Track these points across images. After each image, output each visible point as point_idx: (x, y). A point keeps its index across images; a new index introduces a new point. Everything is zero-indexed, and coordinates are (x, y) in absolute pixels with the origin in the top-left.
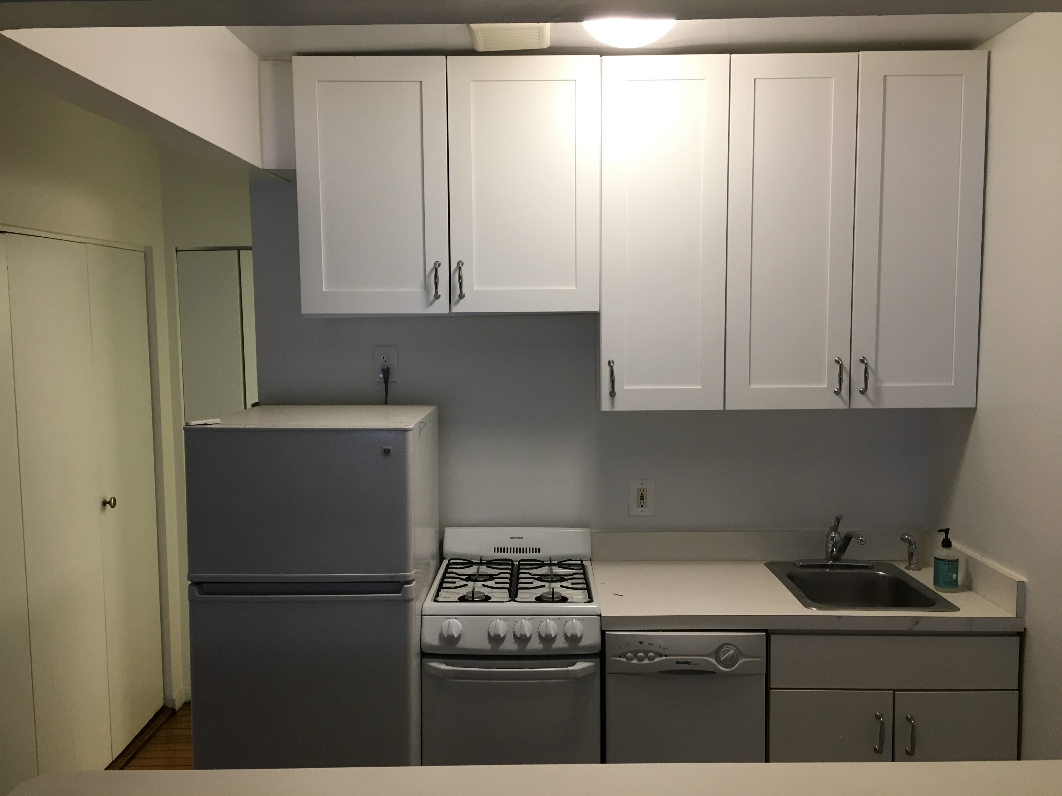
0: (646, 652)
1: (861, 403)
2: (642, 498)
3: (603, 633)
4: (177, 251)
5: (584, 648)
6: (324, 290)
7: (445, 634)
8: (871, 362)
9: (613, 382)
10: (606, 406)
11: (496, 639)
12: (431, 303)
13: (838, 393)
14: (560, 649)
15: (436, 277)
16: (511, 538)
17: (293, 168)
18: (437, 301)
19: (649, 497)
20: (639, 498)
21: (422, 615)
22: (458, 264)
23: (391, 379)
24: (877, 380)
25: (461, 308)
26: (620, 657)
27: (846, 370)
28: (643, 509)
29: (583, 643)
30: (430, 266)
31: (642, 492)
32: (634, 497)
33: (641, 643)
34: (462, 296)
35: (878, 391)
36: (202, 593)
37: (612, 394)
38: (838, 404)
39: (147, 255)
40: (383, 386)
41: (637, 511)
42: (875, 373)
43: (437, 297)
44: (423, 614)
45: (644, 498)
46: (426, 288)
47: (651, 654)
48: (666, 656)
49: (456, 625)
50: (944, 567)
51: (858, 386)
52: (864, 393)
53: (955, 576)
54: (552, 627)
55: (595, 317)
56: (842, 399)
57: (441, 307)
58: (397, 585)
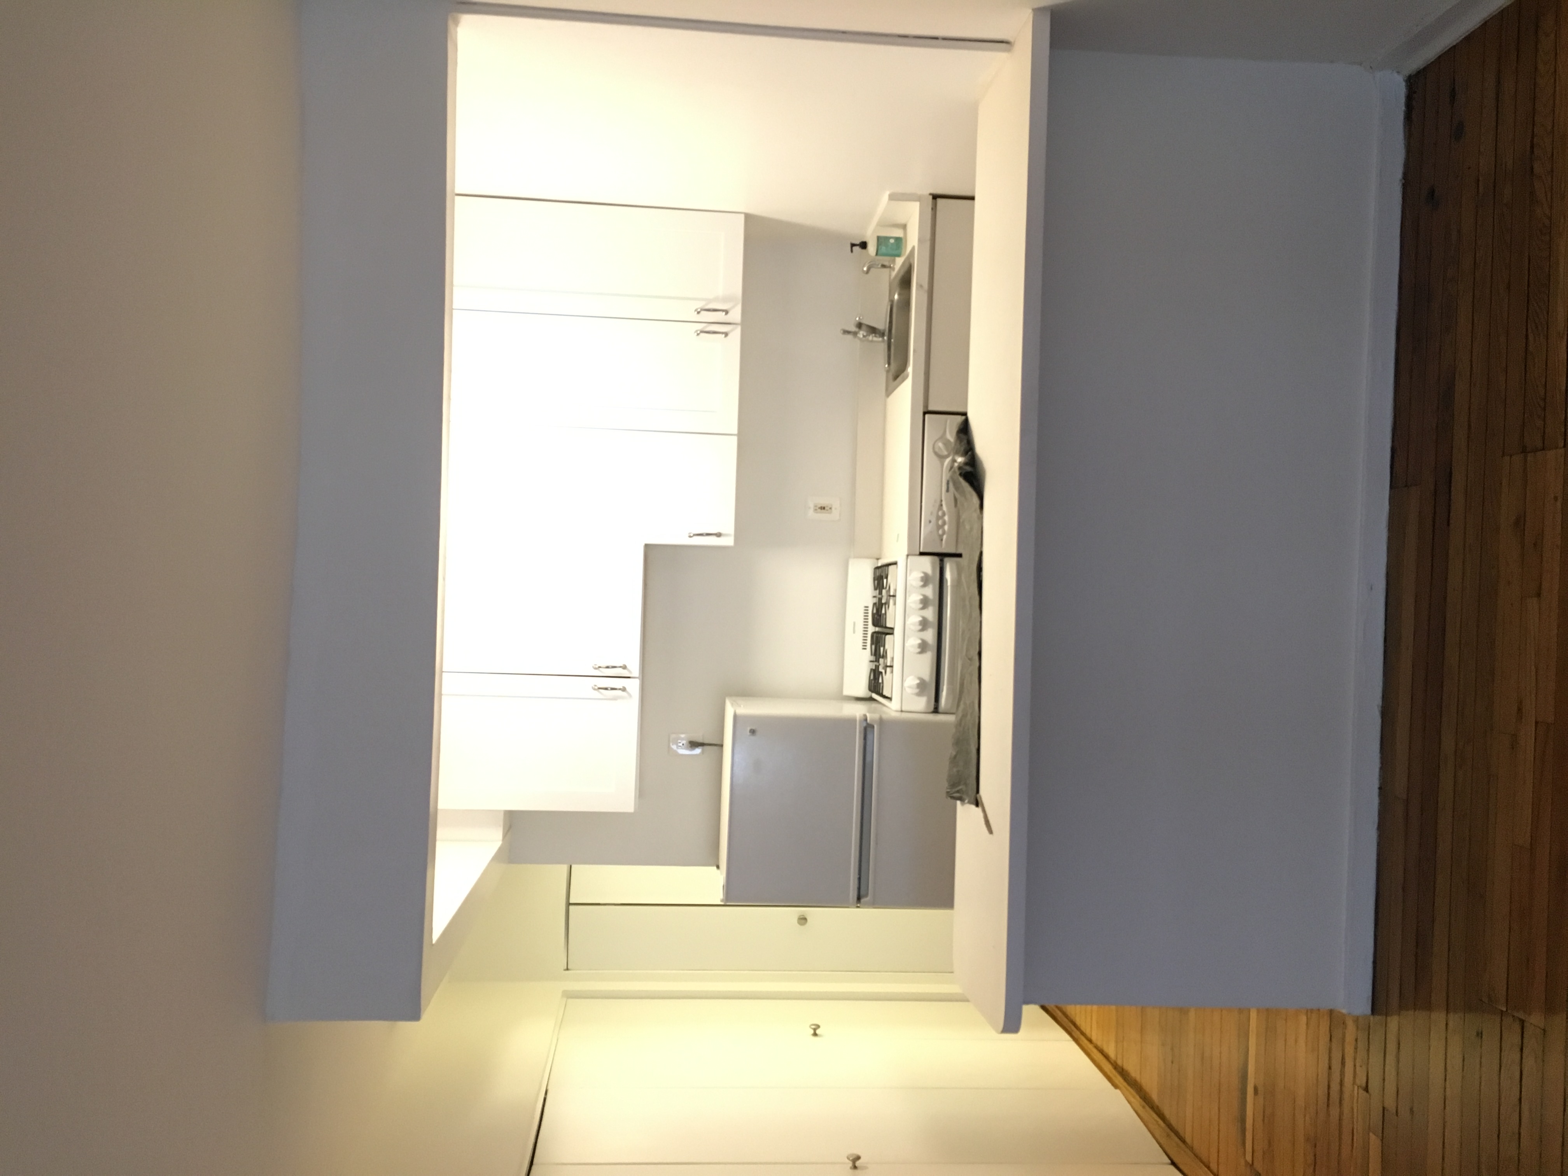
0: (938, 518)
1: (736, 315)
2: (823, 508)
3: (922, 554)
4: (567, 969)
5: (933, 570)
6: (614, 792)
7: (917, 691)
8: (700, 305)
9: (708, 534)
10: (728, 541)
11: (923, 647)
12: (630, 696)
13: (726, 334)
14: (934, 592)
15: (606, 689)
16: (854, 632)
17: (501, 816)
18: (627, 689)
19: (823, 502)
20: (823, 511)
21: (902, 711)
22: (596, 669)
23: (700, 740)
24: (716, 299)
25: (635, 669)
26: (942, 540)
27: (706, 327)
28: (833, 509)
29: (929, 571)
30: (596, 694)
31: (817, 508)
32: (823, 516)
33: (930, 522)
34: (624, 667)
35: (725, 299)
36: (866, 895)
37: (719, 535)
38: (736, 334)
41: (835, 515)
42: (709, 301)
43: (624, 690)
44: (900, 710)
45: (823, 506)
46: (615, 699)
47: (940, 513)
48: (941, 501)
49: (911, 682)
50: (883, 249)
51: (720, 317)
52: (727, 312)
53: (892, 241)
54: (915, 598)
55: (649, 549)
56: (732, 331)
57: (634, 686)
58: (868, 728)
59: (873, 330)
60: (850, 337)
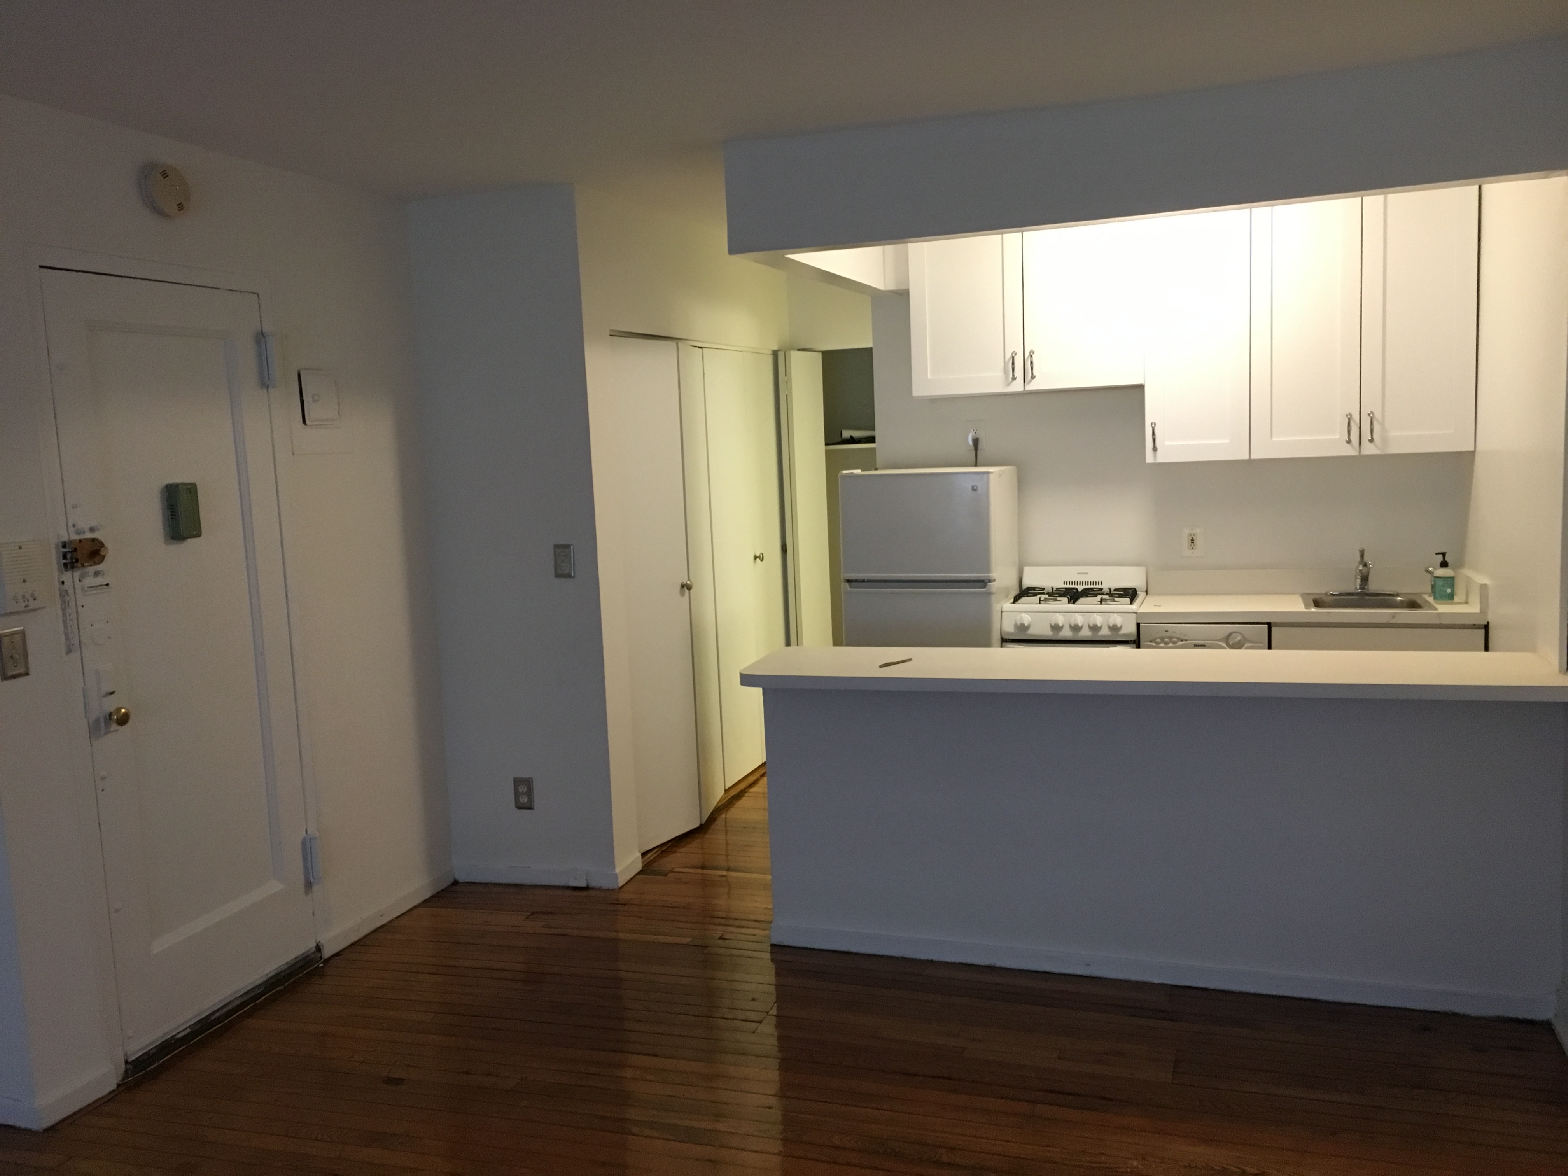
0: (1171, 638)
1: (1369, 449)
2: (1193, 541)
3: (1138, 625)
5: (1125, 635)
6: (929, 378)
7: (1019, 624)
8: (1378, 415)
9: (1154, 440)
10: (1149, 458)
11: (1056, 628)
12: (1009, 384)
13: (1349, 442)
14: (1104, 636)
15: (1013, 363)
16: (1078, 577)
17: (906, 288)
18: (1014, 382)
19: (1199, 541)
20: (1190, 542)
21: (1002, 612)
22: (1030, 352)
23: (980, 447)
24: (1384, 431)
25: (1033, 386)
26: (1151, 642)
27: (1355, 422)
28: (1193, 551)
29: (1122, 632)
30: (1009, 355)
31: (1192, 536)
32: (1186, 542)
33: (1167, 631)
34: (1033, 377)
35: (1385, 440)
37: (1155, 449)
38: (1350, 451)
40: (974, 453)
41: (1188, 553)
42: (1382, 424)
43: (1014, 378)
44: (1003, 610)
45: (1195, 542)
46: (1006, 372)
47: (1175, 640)
48: (1186, 640)
49: (1026, 619)
50: (1440, 583)
51: (1366, 435)
52: (1372, 441)
53: (1449, 591)
54: (1098, 620)
55: (1141, 387)
56: (1353, 447)
57: (1017, 386)
58: (983, 583)
59: (1365, 579)
60: (1358, 559)
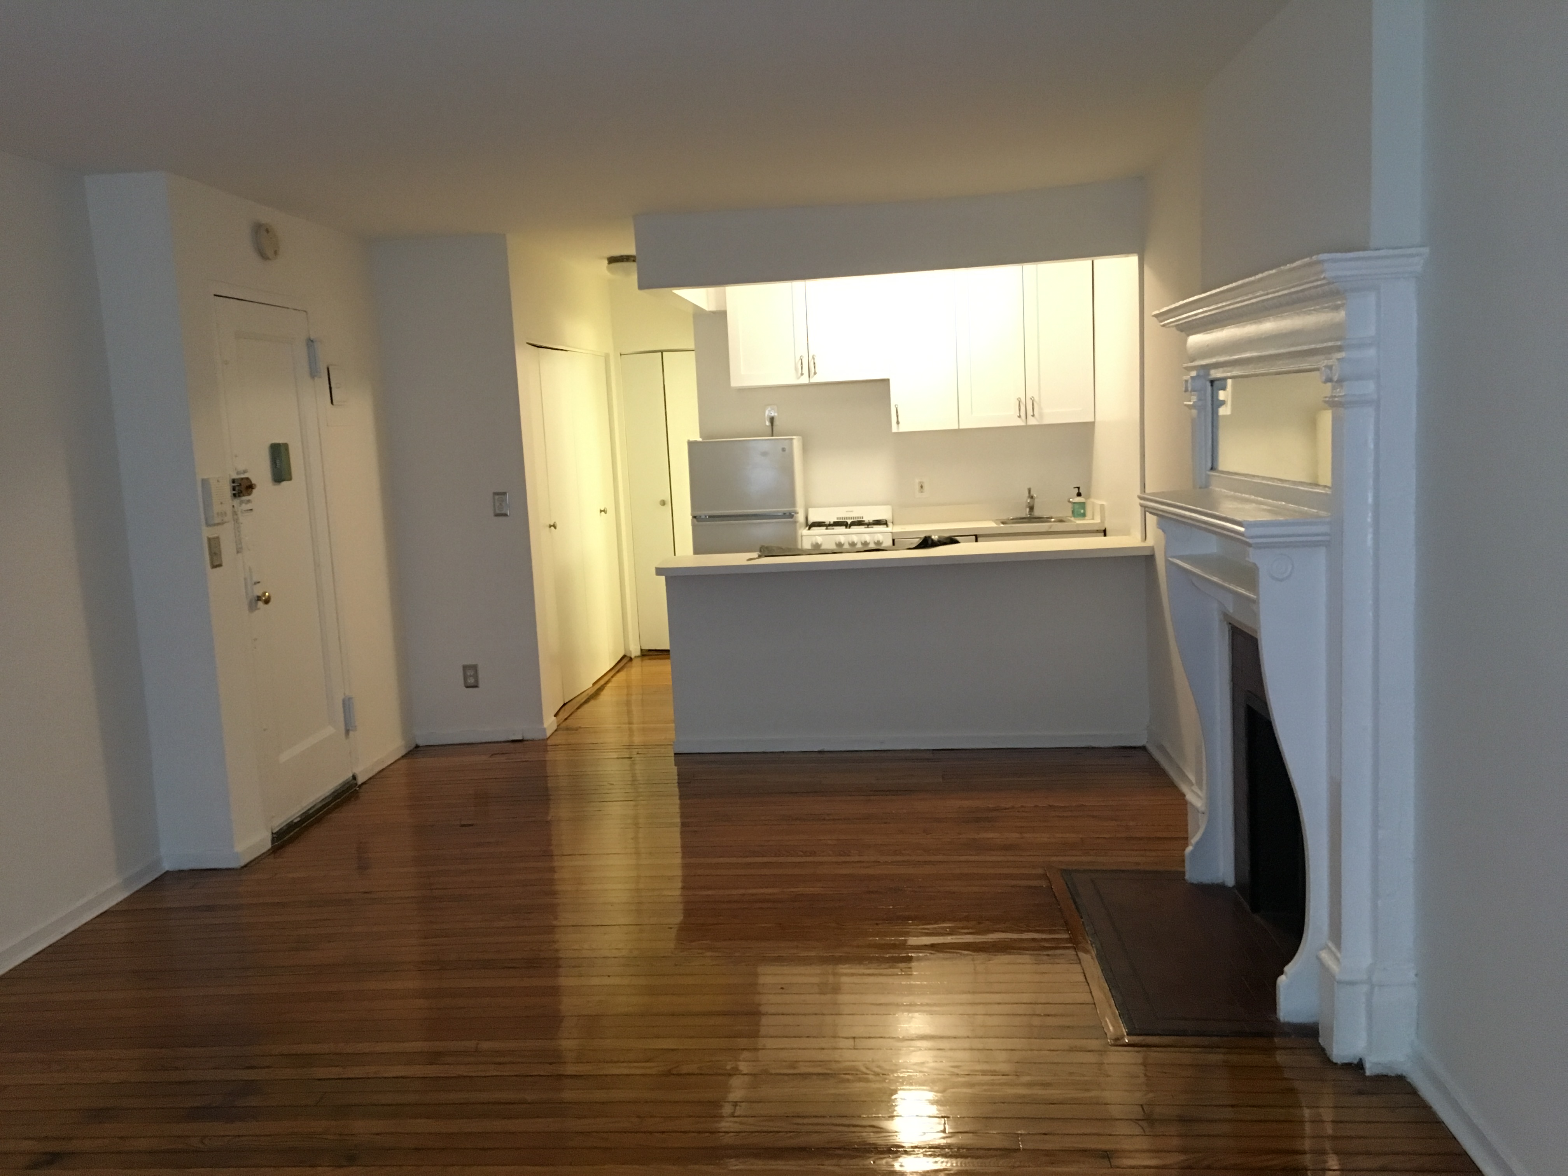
1: (1032, 421)
2: (922, 487)
3: (893, 540)
4: (621, 355)
5: (884, 547)
6: (741, 374)
7: (814, 544)
8: (1036, 399)
9: (897, 416)
10: (895, 429)
11: (840, 545)
12: (798, 378)
13: (1020, 417)
14: (872, 548)
15: (802, 364)
16: (847, 512)
17: (723, 309)
18: (802, 377)
19: (926, 487)
20: (920, 487)
21: (802, 539)
22: (813, 356)
23: (775, 423)
24: (1040, 408)
25: (815, 380)
27: (1023, 404)
28: (921, 493)
30: (798, 358)
31: (922, 484)
32: (918, 487)
34: (815, 373)
35: (1041, 415)
36: (698, 521)
37: (898, 423)
38: (1020, 423)
39: (607, 357)
40: (770, 428)
42: (1039, 404)
43: (802, 374)
44: (803, 535)
46: (796, 369)
49: (819, 540)
50: (1077, 506)
51: (1030, 412)
52: (1033, 416)
53: (1082, 511)
54: (867, 538)
55: (886, 382)
56: (1023, 421)
57: (804, 380)
58: (791, 515)
59: (1031, 508)
60: (1027, 494)
